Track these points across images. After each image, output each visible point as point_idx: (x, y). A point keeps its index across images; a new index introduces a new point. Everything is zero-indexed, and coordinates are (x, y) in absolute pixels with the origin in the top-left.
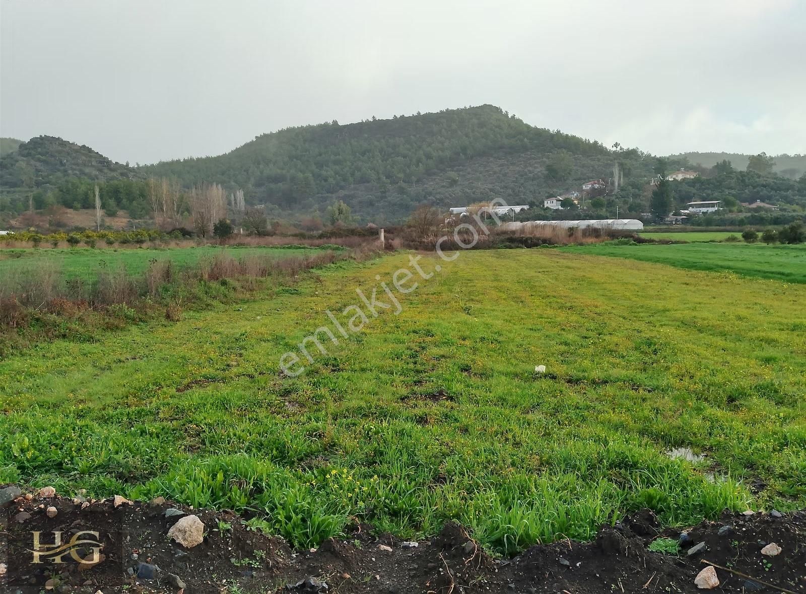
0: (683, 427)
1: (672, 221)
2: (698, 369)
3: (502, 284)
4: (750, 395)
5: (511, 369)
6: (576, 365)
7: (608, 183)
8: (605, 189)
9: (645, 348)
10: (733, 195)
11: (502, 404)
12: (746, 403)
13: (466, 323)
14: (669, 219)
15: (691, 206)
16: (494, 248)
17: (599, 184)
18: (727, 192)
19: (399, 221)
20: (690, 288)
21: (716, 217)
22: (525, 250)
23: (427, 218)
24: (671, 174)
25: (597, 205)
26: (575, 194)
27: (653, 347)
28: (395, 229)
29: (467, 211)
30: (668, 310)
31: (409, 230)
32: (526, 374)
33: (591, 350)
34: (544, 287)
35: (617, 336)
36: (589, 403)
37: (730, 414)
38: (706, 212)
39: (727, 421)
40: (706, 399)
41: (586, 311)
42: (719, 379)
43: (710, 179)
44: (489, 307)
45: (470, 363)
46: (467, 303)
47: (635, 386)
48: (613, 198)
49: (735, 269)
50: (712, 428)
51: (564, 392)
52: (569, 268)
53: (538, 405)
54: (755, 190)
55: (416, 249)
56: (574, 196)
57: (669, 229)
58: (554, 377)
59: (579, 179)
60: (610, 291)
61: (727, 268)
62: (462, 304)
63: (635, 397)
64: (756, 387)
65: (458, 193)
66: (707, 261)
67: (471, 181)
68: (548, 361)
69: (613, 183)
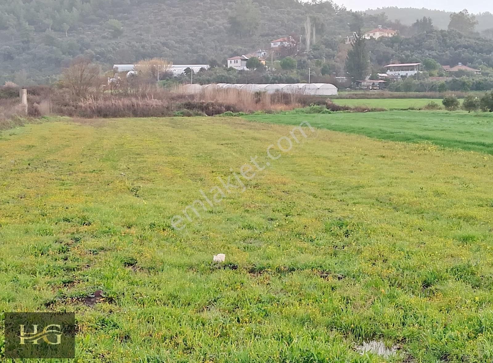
0: (374, 317)
1: (368, 86)
2: (392, 251)
3: (177, 159)
4: (446, 279)
5: (186, 260)
6: (261, 252)
7: (299, 41)
8: (295, 48)
9: (336, 229)
10: (434, 57)
11: (173, 303)
12: (442, 288)
13: (132, 207)
14: (365, 83)
15: (389, 68)
16: (169, 115)
17: (289, 41)
18: (427, 53)
19: (48, 80)
20: (386, 161)
21: (416, 82)
22: (206, 118)
23: (84, 77)
24: (368, 31)
25: (286, 66)
26: (263, 53)
27: (344, 229)
28: (42, 89)
29: (135, 69)
30: (363, 187)
31: (61, 91)
32: (203, 265)
33: (277, 234)
34: (227, 161)
35: (306, 217)
36: (273, 295)
37: (424, 300)
38: (405, 76)
39: (422, 308)
40: (400, 285)
41: (273, 189)
42: (413, 262)
43: (410, 39)
44: (161, 187)
45: (136, 256)
46: (135, 182)
47: (325, 274)
48: (305, 58)
49: (434, 139)
50: (405, 317)
51: (245, 284)
52: (255, 139)
53: (215, 301)
54: (456, 51)
55: (71, 115)
56: (260, 55)
57: (365, 94)
58: (234, 267)
59: (267, 35)
60: (301, 165)
61: (427, 139)
62: (128, 183)
63: (323, 286)
64: (452, 269)
65: (123, 47)
66: (406, 131)
67: (139, 32)
68: (228, 248)
69: (304, 41)
